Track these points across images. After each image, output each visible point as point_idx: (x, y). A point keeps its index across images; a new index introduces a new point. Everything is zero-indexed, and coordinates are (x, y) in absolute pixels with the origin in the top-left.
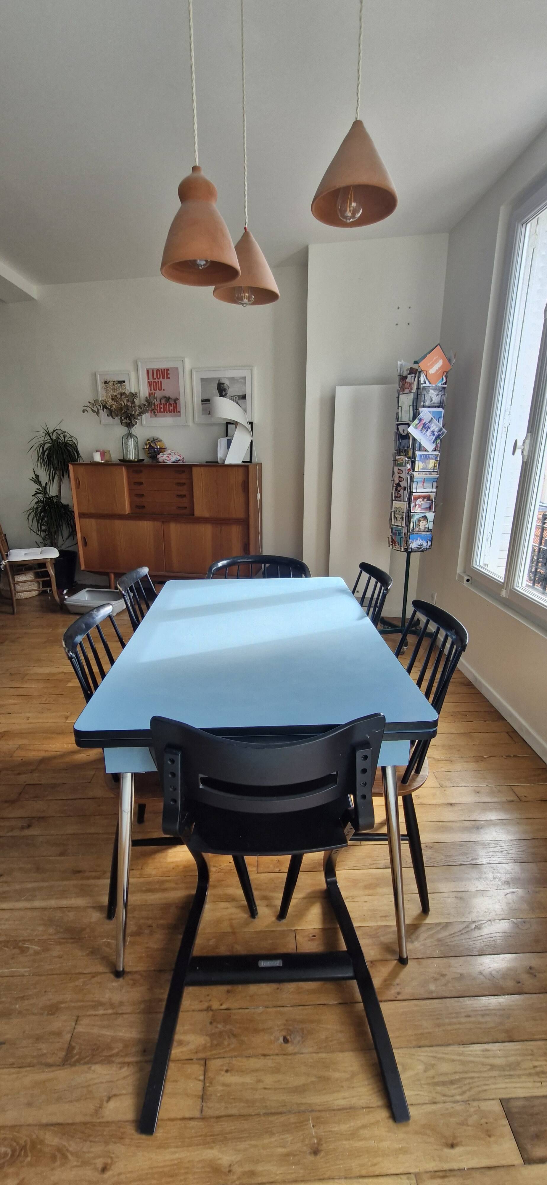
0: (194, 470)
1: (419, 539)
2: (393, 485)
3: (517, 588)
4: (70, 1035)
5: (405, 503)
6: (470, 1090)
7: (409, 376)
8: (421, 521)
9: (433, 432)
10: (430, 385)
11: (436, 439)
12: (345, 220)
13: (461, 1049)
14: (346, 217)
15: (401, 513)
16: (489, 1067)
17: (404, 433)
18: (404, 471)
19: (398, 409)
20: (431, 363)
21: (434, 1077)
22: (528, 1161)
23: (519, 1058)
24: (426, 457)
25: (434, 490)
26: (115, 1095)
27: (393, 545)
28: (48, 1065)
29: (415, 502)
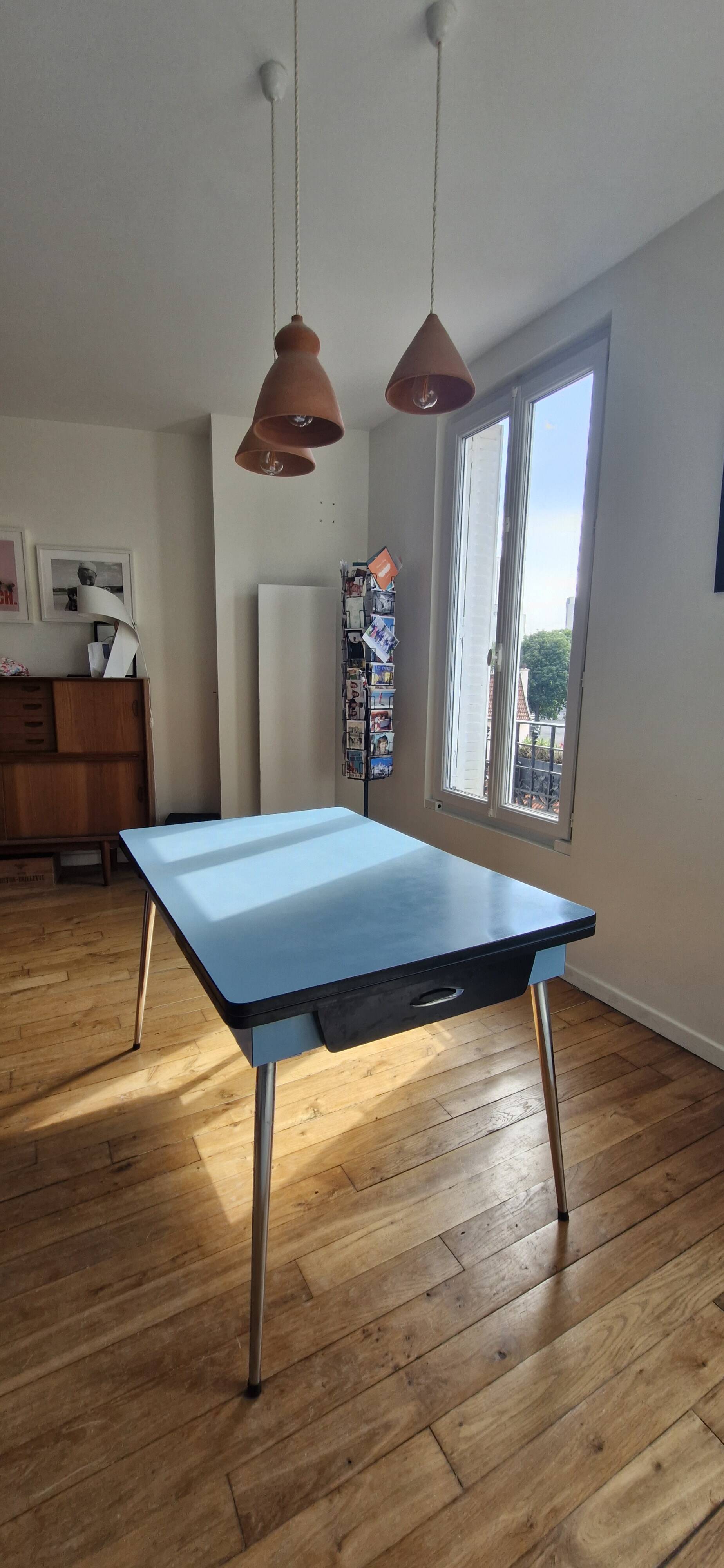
0: (57, 686)
1: (380, 763)
2: (345, 701)
3: (503, 806)
4: (231, 1504)
6: (686, 1306)
7: (357, 579)
8: (381, 742)
9: (386, 641)
10: (381, 590)
11: (390, 649)
12: (420, 406)
14: (421, 404)
15: (358, 733)
18: (359, 685)
19: (346, 614)
20: (379, 566)
21: (653, 1312)
24: (381, 669)
25: (392, 707)
26: (345, 1537)
27: (350, 773)
28: (222, 1562)
29: (374, 721)
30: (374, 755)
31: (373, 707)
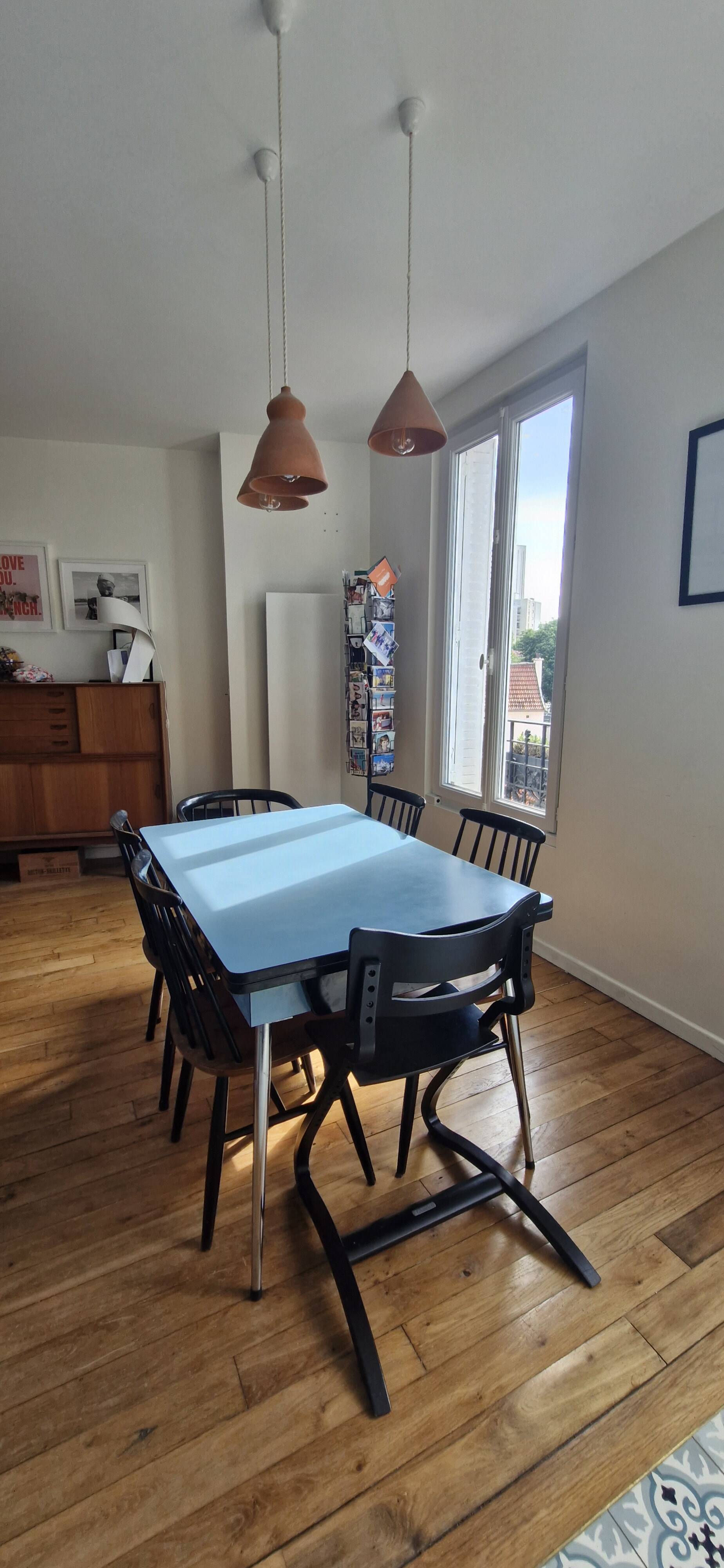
0: (79, 691)
1: (382, 760)
2: (348, 702)
3: (497, 801)
4: (236, 1378)
5: (364, 722)
6: (630, 1238)
7: (358, 587)
8: (382, 741)
9: (386, 645)
10: (381, 598)
11: (390, 653)
12: (400, 452)
13: (609, 1213)
14: (401, 449)
15: (361, 733)
16: (634, 1216)
17: (357, 646)
18: (361, 687)
19: (348, 620)
20: (379, 575)
22: (693, 1265)
23: (652, 1200)
24: (382, 671)
25: (393, 707)
27: (354, 770)
28: (229, 1418)
29: (376, 721)
30: (376, 753)
31: (374, 708)
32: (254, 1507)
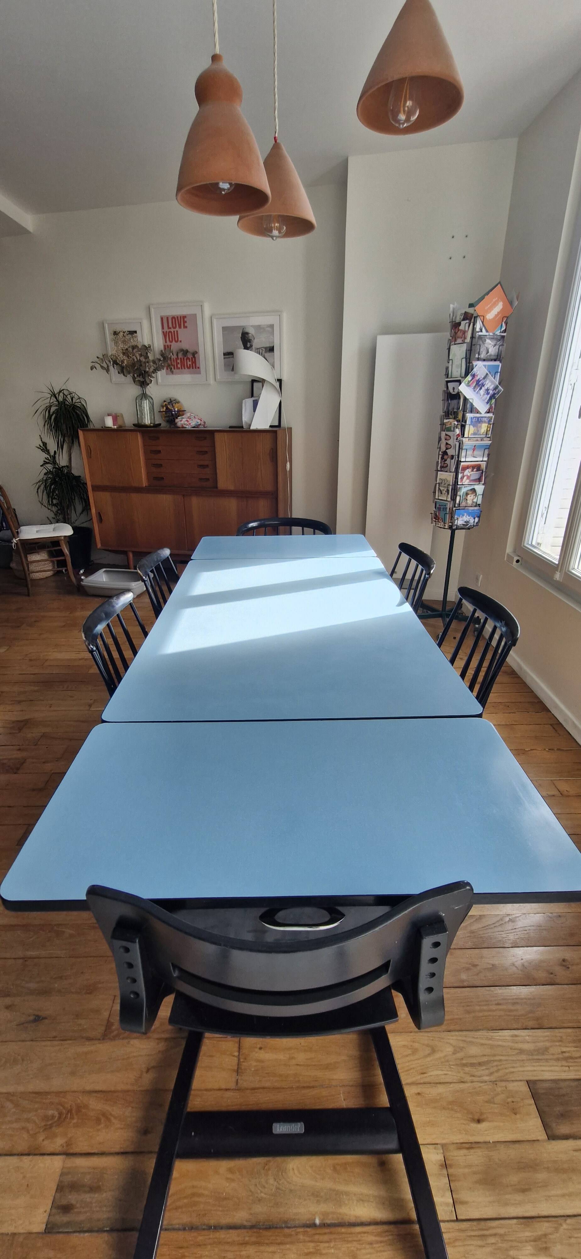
0: (217, 436)
1: (465, 515)
2: (439, 452)
3: (573, 571)
5: (452, 474)
6: (498, 1071)
7: (463, 323)
8: (469, 494)
9: (487, 390)
10: (487, 334)
11: (490, 399)
12: (398, 126)
13: (491, 1034)
14: (399, 121)
15: (446, 484)
16: (517, 1051)
19: (449, 363)
20: (489, 306)
21: (462, 1059)
22: (552, 1137)
23: (548, 1044)
24: (478, 420)
25: (485, 459)
27: (436, 521)
28: (89, 1039)
29: (463, 473)
30: (459, 507)
31: (463, 460)
32: (67, 1114)
